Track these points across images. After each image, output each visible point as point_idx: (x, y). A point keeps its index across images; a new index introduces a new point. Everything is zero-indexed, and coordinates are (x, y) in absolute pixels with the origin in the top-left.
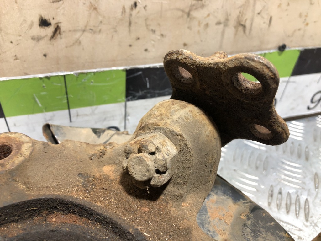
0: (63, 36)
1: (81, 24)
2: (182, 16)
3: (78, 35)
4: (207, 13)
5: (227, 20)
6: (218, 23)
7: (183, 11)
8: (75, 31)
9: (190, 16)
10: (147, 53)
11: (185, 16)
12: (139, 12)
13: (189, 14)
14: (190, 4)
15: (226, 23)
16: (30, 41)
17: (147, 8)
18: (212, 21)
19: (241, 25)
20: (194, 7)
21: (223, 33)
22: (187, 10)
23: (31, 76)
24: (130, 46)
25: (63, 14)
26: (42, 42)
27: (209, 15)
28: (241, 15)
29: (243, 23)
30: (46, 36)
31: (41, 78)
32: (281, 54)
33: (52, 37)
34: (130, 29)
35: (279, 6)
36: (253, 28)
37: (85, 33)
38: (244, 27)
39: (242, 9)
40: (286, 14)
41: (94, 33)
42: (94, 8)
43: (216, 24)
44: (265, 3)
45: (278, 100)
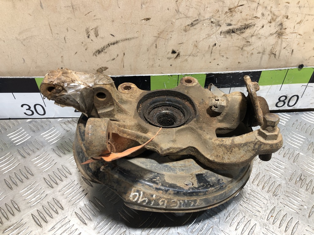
0: (180, 57)
1: (189, 53)
3: (187, 57)
4: (253, 48)
5: (264, 51)
6: (259, 53)
7: (239, 47)
8: (186, 55)
10: (218, 66)
11: (240, 50)
12: (216, 48)
13: (242, 49)
14: (243, 44)
15: (264, 53)
16: (166, 59)
17: (220, 46)
18: (255, 52)
19: (273, 54)
20: (246, 45)
21: (261, 58)
22: (241, 47)
23: (165, 75)
24: (210, 62)
25: (182, 48)
26: (171, 60)
28: (273, 49)
30: (173, 57)
31: (169, 76)
32: (301, 70)
33: (176, 58)
34: (211, 55)
35: (298, 44)
36: (280, 55)
37: (190, 56)
38: (275, 55)
39: (273, 46)
40: (303, 48)
41: (194, 56)
42: (196, 46)
43: (257, 53)
44: (289, 43)
45: (300, 97)
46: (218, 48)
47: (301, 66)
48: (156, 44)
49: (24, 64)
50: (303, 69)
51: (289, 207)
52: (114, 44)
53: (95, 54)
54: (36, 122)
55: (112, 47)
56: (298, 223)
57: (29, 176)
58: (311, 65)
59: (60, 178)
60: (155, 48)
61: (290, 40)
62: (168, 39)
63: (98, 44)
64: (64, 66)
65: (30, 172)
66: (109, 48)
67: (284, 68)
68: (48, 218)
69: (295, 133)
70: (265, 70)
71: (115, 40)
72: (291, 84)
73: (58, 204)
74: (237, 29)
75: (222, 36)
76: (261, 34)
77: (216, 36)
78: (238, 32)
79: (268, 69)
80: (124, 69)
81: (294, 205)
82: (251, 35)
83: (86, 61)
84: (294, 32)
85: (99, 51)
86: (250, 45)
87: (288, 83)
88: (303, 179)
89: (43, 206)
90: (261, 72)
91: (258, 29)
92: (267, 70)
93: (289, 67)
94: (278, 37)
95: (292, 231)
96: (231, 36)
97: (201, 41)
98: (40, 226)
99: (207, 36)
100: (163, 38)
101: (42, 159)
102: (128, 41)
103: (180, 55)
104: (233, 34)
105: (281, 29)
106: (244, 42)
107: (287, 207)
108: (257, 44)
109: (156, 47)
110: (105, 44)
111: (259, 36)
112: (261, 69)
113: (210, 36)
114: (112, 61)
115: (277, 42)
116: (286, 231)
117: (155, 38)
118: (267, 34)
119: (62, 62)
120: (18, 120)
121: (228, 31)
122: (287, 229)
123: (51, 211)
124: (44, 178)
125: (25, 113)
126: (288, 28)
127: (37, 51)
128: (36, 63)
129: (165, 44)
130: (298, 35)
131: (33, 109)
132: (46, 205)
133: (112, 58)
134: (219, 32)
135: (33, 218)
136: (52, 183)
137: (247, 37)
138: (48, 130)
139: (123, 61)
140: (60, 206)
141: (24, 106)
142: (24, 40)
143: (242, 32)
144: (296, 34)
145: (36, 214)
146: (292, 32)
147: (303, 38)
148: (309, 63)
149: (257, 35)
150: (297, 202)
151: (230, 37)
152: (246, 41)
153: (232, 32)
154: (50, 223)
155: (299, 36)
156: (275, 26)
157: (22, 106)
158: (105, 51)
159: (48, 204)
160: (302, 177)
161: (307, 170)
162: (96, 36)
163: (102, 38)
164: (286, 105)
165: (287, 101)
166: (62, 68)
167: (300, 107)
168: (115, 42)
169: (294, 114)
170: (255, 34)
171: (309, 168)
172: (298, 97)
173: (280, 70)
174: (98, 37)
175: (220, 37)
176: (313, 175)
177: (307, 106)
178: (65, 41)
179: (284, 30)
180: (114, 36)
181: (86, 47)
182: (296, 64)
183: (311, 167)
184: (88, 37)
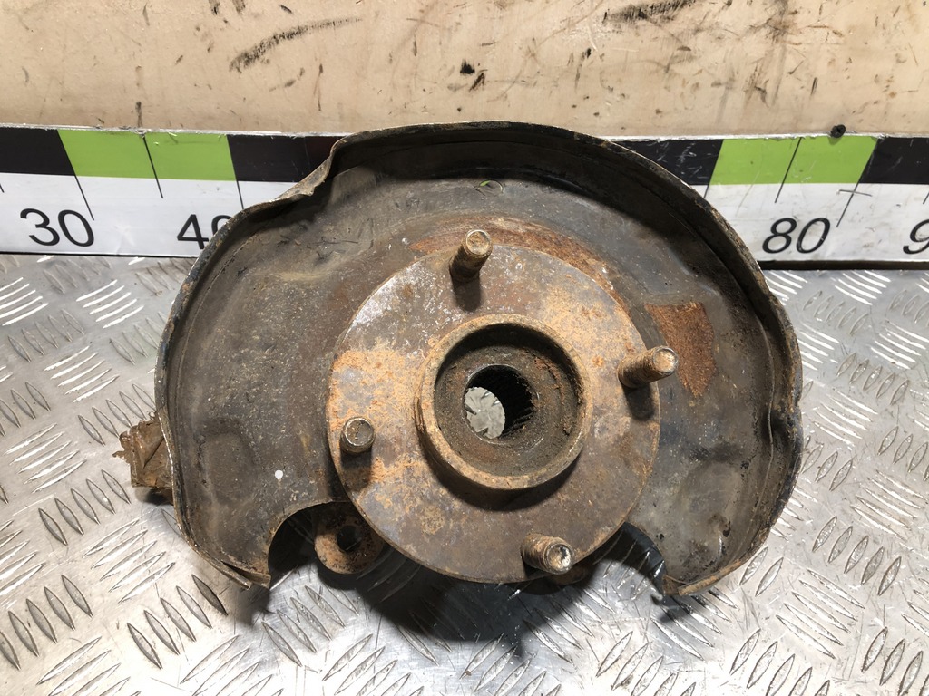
0: (486, 86)
1: (512, 74)
2: (657, 71)
3: (507, 86)
4: (698, 68)
5: (732, 80)
6: (717, 84)
7: (658, 64)
8: (502, 81)
9: (669, 72)
10: (597, 118)
11: (663, 71)
12: (592, 62)
13: (667, 69)
14: (671, 55)
15: (730, 84)
16: (446, 90)
17: (603, 58)
18: (705, 80)
19: (757, 88)
20: (677, 60)
21: (724, 101)
22: (665, 64)
24: (574, 106)
25: (492, 60)
26: (459, 93)
27: (700, 71)
28: (757, 73)
29: (761, 86)
30: (467, 85)
32: (836, 143)
33: (473, 87)
34: (576, 84)
35: (830, 63)
36: (779, 94)
37: (516, 85)
38: (764, 92)
39: (759, 65)
40: (846, 74)
41: (528, 85)
42: (533, 55)
43: (712, 85)
44: (804, 59)
45: (833, 224)
46: (598, 63)
47: (838, 132)
48: (415, 44)
49: (26, 85)
50: (843, 138)
52: (290, 36)
53: (234, 65)
54: (65, 264)
55: (284, 44)
57: (37, 409)
58: (866, 128)
59: (124, 419)
60: (412, 54)
61: (807, 47)
62: (449, 29)
63: (246, 33)
64: (146, 98)
65: (39, 398)
66: (277, 47)
67: (789, 135)
68: (84, 521)
70: (732, 137)
71: (295, 25)
72: (807, 185)
73: (114, 487)
74: (652, 7)
75: (610, 26)
76: (723, 26)
77: (590, 25)
78: (657, 17)
79: (744, 133)
80: (322, 114)
82: (693, 27)
83: (210, 87)
84: (820, 24)
85: (246, 55)
86: (691, 58)
87: (799, 181)
89: (72, 490)
90: (721, 141)
91: (716, 9)
92: (737, 137)
93: (804, 132)
94: (774, 37)
96: (637, 28)
97: (546, 39)
98: (62, 540)
99: (563, 25)
100: (436, 25)
101: (77, 366)
102: (331, 29)
103: (487, 78)
104: (640, 22)
105: (782, 13)
106: (672, 50)
108: (712, 56)
109: (415, 52)
110: (265, 34)
111: (718, 33)
112: (722, 134)
113: (574, 25)
114: (286, 89)
115: (770, 53)
117: (413, 23)
118: (742, 27)
119: (138, 85)
120: (12, 255)
121: (626, 12)
123: (94, 504)
124: (80, 418)
125: (33, 237)
126: (801, 11)
127: (65, 46)
128: (62, 83)
129: (440, 44)
130: (831, 32)
131: (54, 224)
132: (81, 487)
133: (286, 79)
134: (601, 12)
135: (44, 520)
136: (101, 430)
137: (682, 32)
138: (100, 288)
139: (316, 89)
140: (120, 492)
141: (29, 215)
142: (27, 11)
143: (668, 18)
144: (825, 31)
145: (53, 511)
146: (813, 22)
147: (845, 43)
149: (711, 28)
151: (632, 32)
152: (680, 45)
153: (639, 15)
154: (89, 534)
155: (833, 38)
156: (765, 4)
157: (24, 214)
158: (266, 56)
159: (86, 486)
161: (826, 428)
162: (239, 10)
163: (256, 16)
164: (793, 246)
165: (795, 236)
166: (139, 104)
167: (833, 254)
168: (293, 30)
169: (814, 275)
170: (706, 25)
171: (834, 421)
172: (827, 223)
173: (778, 139)
174: (243, 12)
175: (602, 32)
176: (844, 440)
177: (854, 253)
178: (147, 19)
179: (791, 16)
180: (289, 11)
181: (208, 41)
182: (823, 125)
183: (842, 420)
184: (215, 11)
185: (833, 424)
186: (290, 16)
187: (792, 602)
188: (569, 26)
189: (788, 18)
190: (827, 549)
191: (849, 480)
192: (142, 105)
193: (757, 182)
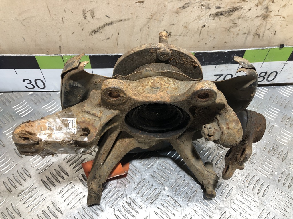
0: (171, 37)
1: (179, 33)
2: (226, 30)
3: (177, 37)
5: (249, 32)
6: (244, 34)
7: (226, 28)
8: (176, 35)
10: (206, 45)
12: (205, 29)
13: (229, 30)
14: (230, 26)
15: (249, 33)
16: (158, 39)
17: (209, 27)
19: (257, 34)
20: (232, 27)
21: (246, 38)
22: (228, 28)
24: (199, 42)
25: (173, 29)
27: (239, 30)
28: (257, 30)
29: (258, 34)
32: (281, 49)
34: (200, 35)
35: (281, 26)
36: (264, 36)
37: (180, 36)
38: (259, 35)
39: (258, 27)
40: (285, 29)
41: (184, 36)
42: (186, 27)
44: (272, 25)
45: (278, 73)
46: (207, 29)
47: (282, 46)
48: (149, 25)
49: (24, 42)
50: (283, 48)
51: (262, 173)
52: (109, 24)
53: (91, 34)
54: (37, 95)
55: (107, 27)
56: (268, 187)
60: (148, 28)
61: (274, 22)
62: (160, 21)
63: (95, 24)
64: (62, 45)
66: (104, 28)
67: (266, 48)
68: (56, 183)
69: (271, 106)
70: (248, 49)
71: (111, 21)
72: (271, 62)
73: (63, 171)
74: (225, 12)
75: (211, 18)
76: (247, 17)
77: (205, 18)
78: (226, 15)
79: (252, 48)
80: (118, 47)
81: (266, 171)
82: (238, 17)
83: (83, 40)
84: (278, 15)
85: (95, 31)
86: (237, 26)
87: (268, 61)
88: (275, 148)
89: (50, 173)
90: (245, 51)
91: (245, 11)
92: (250, 49)
93: (271, 46)
94: (263, 19)
95: (264, 193)
96: (220, 18)
97: (191, 23)
98: (50, 189)
99: (197, 18)
100: (156, 20)
102: (122, 22)
103: (171, 35)
104: (221, 16)
105: (266, 12)
106: (231, 24)
107: (260, 173)
108: (243, 25)
109: (149, 28)
110: (101, 24)
112: (245, 48)
113: (200, 18)
114: (107, 40)
115: (262, 24)
116: (258, 193)
117: (149, 19)
118: (253, 16)
119: (60, 41)
120: (20, 93)
121: (216, 13)
122: (259, 192)
123: (58, 177)
125: (27, 87)
126: (273, 11)
127: (36, 30)
128: (36, 41)
129: (157, 25)
130: (281, 17)
131: (33, 83)
132: (53, 172)
133: (107, 37)
134: (209, 14)
135: (43, 183)
137: (234, 19)
138: (49, 103)
139: (117, 40)
140: (65, 172)
141: (25, 81)
142: (24, 20)
143: (230, 15)
144: (280, 17)
145: (45, 180)
146: (276, 14)
147: (286, 20)
148: (289, 43)
149: (244, 17)
150: (269, 168)
151: (218, 19)
152: (233, 23)
153: (221, 14)
154: (58, 187)
155: (282, 19)
156: (261, 9)
158: (101, 31)
159: (55, 171)
160: (275, 147)
161: (279, 141)
162: (92, 18)
163: (98, 19)
164: (265, 80)
165: (266, 77)
166: (60, 47)
167: (278, 81)
168: (110, 23)
169: (271, 88)
170: (242, 16)
171: (281, 138)
172: (277, 73)
173: (263, 49)
174: (94, 18)
175: (209, 20)
176: (285, 144)
177: (284, 81)
178: (63, 21)
179: (269, 13)
180: (109, 17)
181: (83, 27)
182: (277, 44)
183: (283, 138)
184: (85, 18)
185: (281, 139)
186: (109, 19)
187: (273, 199)
188: (198, 18)
189: (268, 13)
190: (282, 181)
191: (287, 158)
192: (61, 47)
193: (255, 62)
